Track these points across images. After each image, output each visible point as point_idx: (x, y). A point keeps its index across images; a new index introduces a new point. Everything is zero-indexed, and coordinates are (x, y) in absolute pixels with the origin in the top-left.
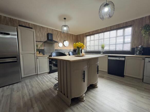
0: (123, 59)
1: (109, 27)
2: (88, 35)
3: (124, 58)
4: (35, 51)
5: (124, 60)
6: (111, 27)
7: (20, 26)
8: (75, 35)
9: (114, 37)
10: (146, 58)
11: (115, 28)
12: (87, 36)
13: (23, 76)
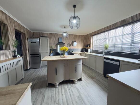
0: (117, 63)
1: (112, 25)
3: (119, 63)
4: (48, 51)
5: (119, 64)
6: (115, 24)
7: (41, 37)
8: (84, 35)
9: (120, 36)
11: (119, 25)
12: (94, 35)
13: (42, 65)
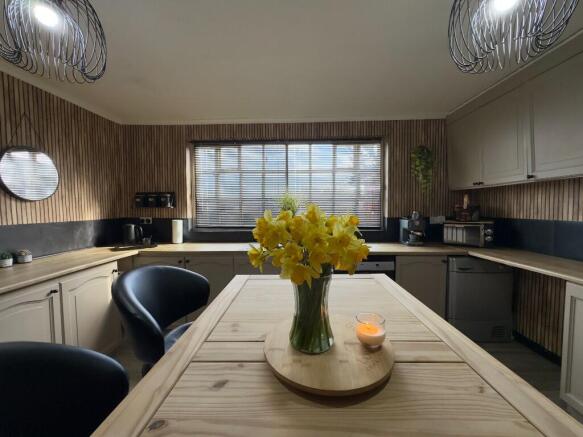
2: (206, 138)
3: (392, 264)
10: (451, 259)
12: (197, 143)
